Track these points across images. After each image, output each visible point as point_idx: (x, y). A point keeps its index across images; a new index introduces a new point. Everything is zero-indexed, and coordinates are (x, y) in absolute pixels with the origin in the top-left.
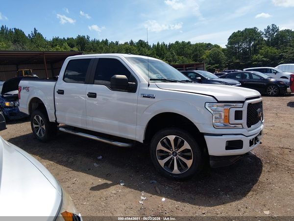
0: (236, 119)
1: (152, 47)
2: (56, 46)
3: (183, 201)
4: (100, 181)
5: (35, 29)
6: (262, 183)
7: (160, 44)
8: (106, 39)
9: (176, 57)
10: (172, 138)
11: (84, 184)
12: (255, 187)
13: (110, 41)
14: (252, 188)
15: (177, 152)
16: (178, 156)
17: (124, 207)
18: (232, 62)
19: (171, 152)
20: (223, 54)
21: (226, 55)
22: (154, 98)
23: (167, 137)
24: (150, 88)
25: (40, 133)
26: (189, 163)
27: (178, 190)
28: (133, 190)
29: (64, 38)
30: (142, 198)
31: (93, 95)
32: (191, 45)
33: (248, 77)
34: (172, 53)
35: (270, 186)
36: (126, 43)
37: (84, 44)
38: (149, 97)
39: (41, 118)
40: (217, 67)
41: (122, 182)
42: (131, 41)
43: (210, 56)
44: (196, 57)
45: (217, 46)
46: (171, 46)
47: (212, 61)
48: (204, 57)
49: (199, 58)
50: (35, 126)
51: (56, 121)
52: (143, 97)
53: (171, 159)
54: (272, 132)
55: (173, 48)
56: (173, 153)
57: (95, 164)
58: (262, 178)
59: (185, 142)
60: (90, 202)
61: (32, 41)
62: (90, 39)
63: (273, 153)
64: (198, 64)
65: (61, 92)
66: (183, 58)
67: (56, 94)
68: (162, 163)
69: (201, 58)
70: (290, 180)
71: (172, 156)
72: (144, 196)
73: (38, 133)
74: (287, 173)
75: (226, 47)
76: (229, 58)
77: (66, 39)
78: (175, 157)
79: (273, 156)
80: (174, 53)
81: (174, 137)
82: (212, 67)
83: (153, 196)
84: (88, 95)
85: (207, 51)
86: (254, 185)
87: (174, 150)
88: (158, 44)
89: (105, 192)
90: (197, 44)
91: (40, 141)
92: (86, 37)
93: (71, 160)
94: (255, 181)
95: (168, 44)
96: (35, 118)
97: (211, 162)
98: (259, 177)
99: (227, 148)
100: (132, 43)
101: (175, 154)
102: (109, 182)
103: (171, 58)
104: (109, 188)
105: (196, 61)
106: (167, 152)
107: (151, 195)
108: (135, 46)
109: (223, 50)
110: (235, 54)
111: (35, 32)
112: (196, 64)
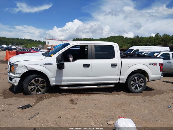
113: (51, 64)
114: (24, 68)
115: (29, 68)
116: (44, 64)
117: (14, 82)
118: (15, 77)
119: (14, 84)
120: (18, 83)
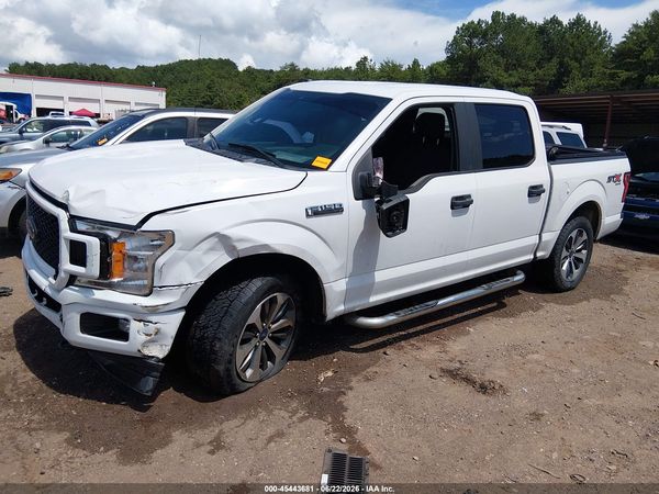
113: (338, 210)
114: (212, 249)
115: (240, 246)
116: (308, 215)
117: (145, 345)
118: (154, 310)
119: (146, 352)
120: (170, 342)
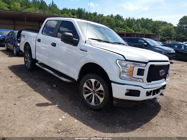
0: (138, 74)
1: (125, 20)
2: (64, 13)
3: (88, 124)
4: (45, 101)
5: (53, 1)
6: (152, 123)
7: (131, 18)
8: (96, 12)
9: (140, 28)
10: (93, 81)
11: (34, 101)
12: (144, 126)
13: (98, 14)
14: (142, 125)
15: (96, 91)
16: (96, 94)
17: (48, 120)
18: (179, 37)
19: (92, 90)
20: (174, 30)
21: (176, 31)
22: (87, 51)
23: (90, 79)
24: (86, 45)
25: (28, 65)
26: (101, 100)
27: (90, 116)
28: (61, 110)
29: (70, 9)
30: (63, 117)
31: (54, 45)
32: (152, 22)
33: (183, 48)
34: (138, 26)
35: (156, 127)
36: (108, 16)
37: (82, 14)
38: (84, 51)
39: (29, 56)
40: (168, 39)
41: (57, 104)
42: (112, 15)
43: (164, 30)
44: (154, 30)
45: (171, 25)
46: (138, 20)
47: (165, 34)
48: (160, 30)
49: (157, 30)
50: (26, 60)
51: (35, 58)
52: (81, 50)
53: (91, 95)
54: (182, 88)
55: (139, 22)
56: (93, 91)
57: (49, 89)
58: (154, 120)
59: (101, 85)
60: (30, 113)
61: (50, 9)
62: (86, 11)
63: (173, 104)
64: (155, 35)
65: (39, 40)
66: (145, 29)
67: (37, 41)
68: (86, 96)
69: (158, 31)
70: (174, 126)
71: (92, 93)
72: (65, 116)
73: (27, 65)
74: (175, 120)
75: (176, 26)
76: (178, 33)
77: (71, 9)
78: (94, 94)
79: (172, 106)
80: (139, 25)
81: (94, 80)
82: (164, 38)
83: (71, 117)
84: (51, 44)
85: (163, 27)
86: (144, 124)
87: (94, 90)
88: (129, 18)
89: (43, 108)
90: (156, 21)
91: (28, 70)
92: (83, 10)
93: (38, 84)
94: (147, 121)
95: (136, 19)
96: (26, 55)
97: (114, 102)
98: (151, 119)
99: (127, 94)
100: (112, 16)
101: (94, 92)
102: (50, 103)
103: (137, 29)
104: (47, 107)
105: (154, 32)
106: (90, 90)
107: (70, 116)
108: (113, 18)
109: (175, 28)
110: (182, 31)
111: (53, 4)
112: (153, 35)
